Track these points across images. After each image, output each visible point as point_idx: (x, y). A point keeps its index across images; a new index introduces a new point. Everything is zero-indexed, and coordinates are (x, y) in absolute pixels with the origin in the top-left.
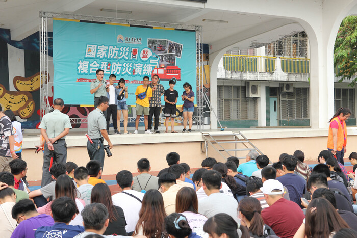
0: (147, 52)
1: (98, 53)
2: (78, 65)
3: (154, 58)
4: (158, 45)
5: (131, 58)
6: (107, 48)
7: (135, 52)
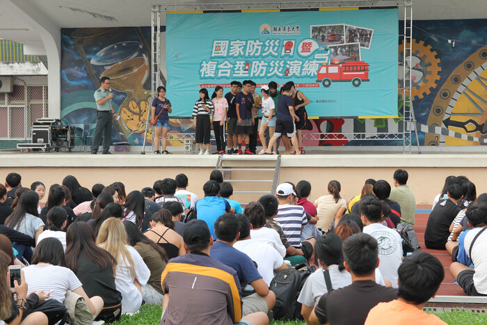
0: (310, 43)
1: (231, 51)
2: (201, 67)
3: (322, 52)
4: (329, 33)
5: (283, 54)
6: (244, 43)
7: (289, 46)
